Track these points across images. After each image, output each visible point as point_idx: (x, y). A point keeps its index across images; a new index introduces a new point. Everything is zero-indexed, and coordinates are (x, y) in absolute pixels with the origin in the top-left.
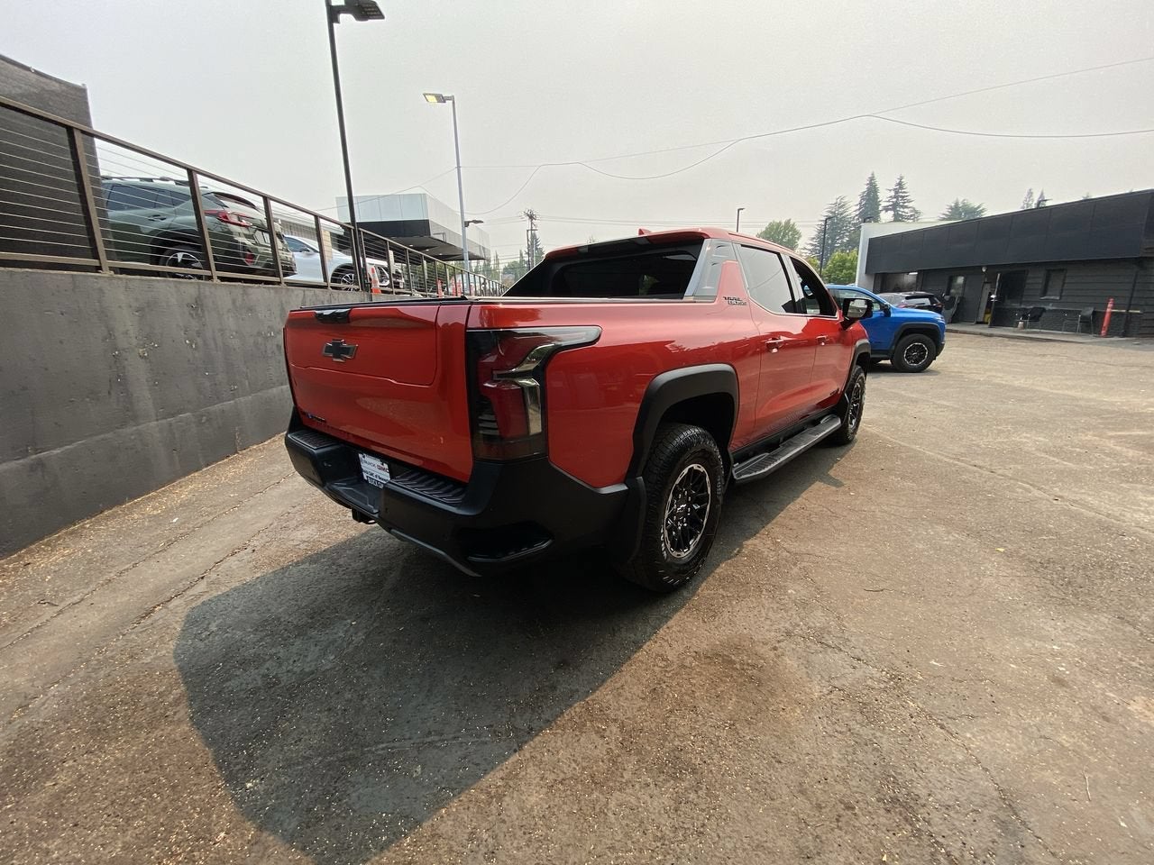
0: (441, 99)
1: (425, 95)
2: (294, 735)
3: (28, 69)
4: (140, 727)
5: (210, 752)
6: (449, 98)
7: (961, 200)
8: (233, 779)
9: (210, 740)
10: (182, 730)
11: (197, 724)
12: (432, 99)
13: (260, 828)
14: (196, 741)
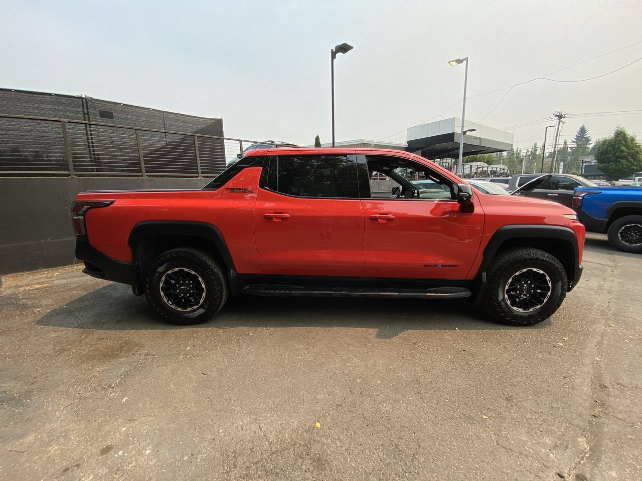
0: (459, 61)
1: (449, 62)
3: (201, 118)
6: (464, 60)
12: (454, 63)
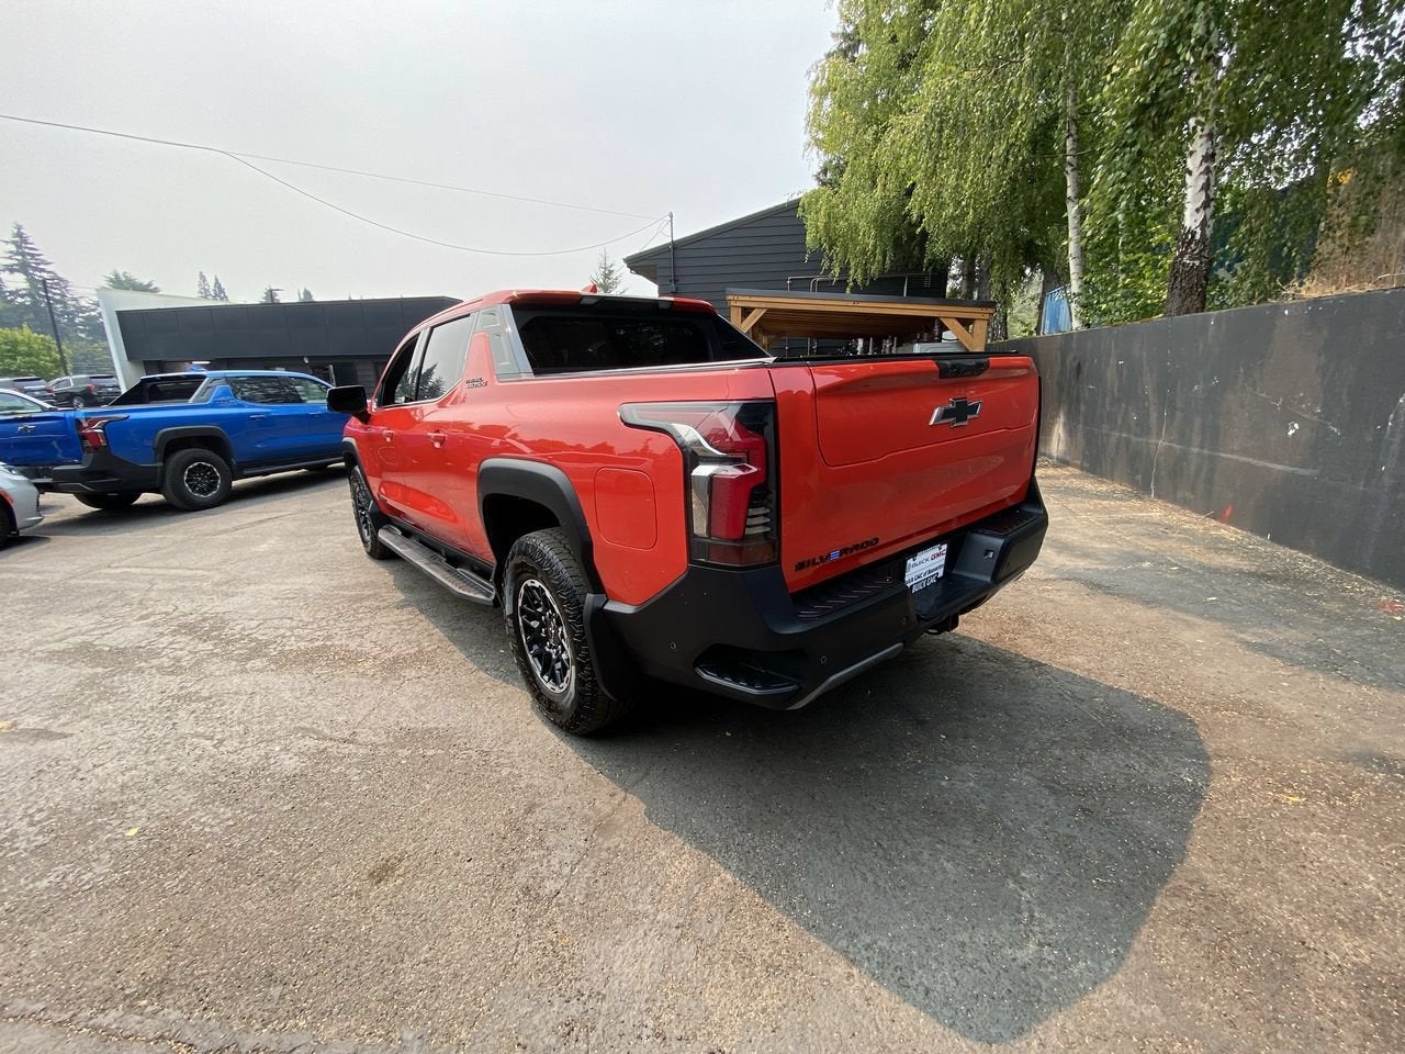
2: (1126, 771)
4: (1236, 911)
5: (1194, 822)
7: (120, 273)
8: (1196, 795)
9: (1185, 831)
10: (1199, 860)
11: (1183, 852)
13: (1208, 758)
14: (1197, 841)
